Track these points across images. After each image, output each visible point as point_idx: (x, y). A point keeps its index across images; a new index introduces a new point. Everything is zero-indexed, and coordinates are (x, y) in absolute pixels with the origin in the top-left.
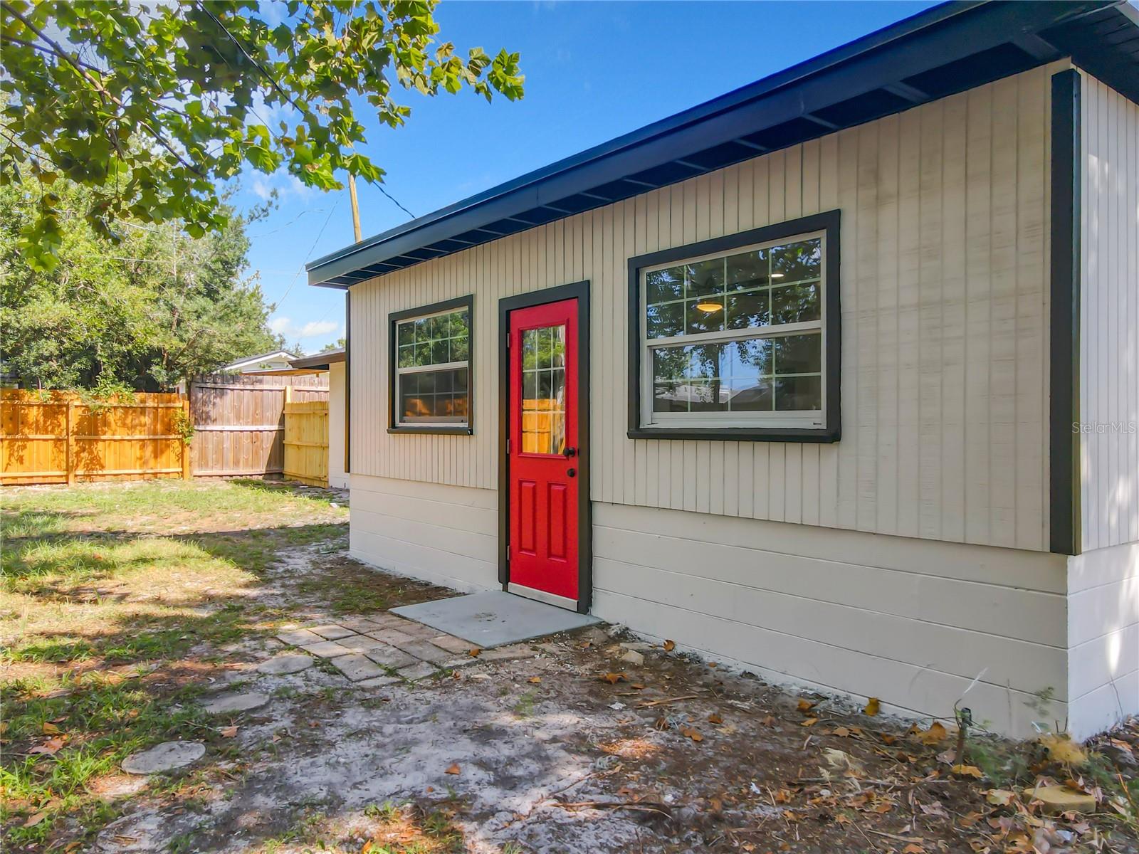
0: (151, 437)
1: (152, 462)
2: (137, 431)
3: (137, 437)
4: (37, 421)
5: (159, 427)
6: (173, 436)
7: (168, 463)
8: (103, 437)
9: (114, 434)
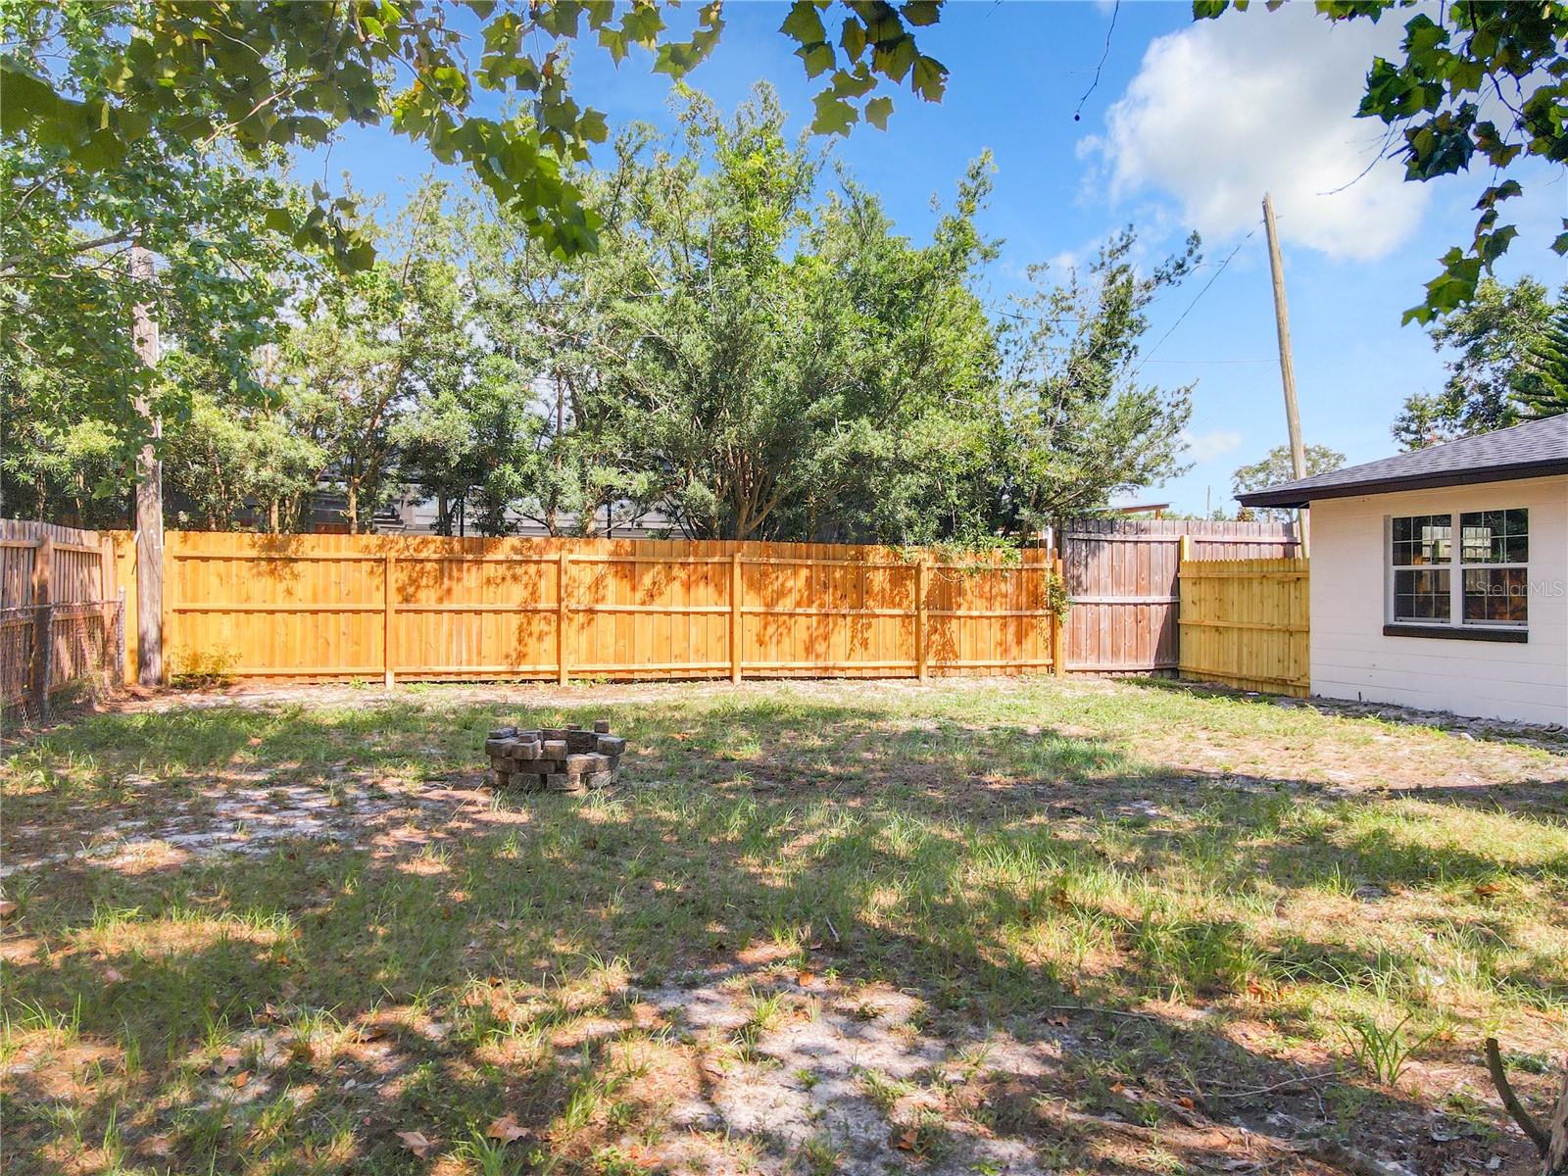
0: (1014, 613)
1: (1014, 650)
2: (997, 604)
3: (998, 613)
4: (883, 590)
5: (1024, 599)
6: (1040, 612)
7: (1034, 650)
8: (959, 613)
9: (970, 609)
